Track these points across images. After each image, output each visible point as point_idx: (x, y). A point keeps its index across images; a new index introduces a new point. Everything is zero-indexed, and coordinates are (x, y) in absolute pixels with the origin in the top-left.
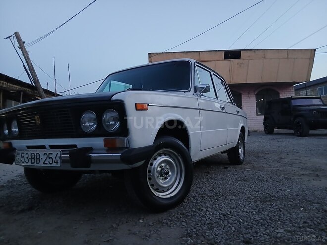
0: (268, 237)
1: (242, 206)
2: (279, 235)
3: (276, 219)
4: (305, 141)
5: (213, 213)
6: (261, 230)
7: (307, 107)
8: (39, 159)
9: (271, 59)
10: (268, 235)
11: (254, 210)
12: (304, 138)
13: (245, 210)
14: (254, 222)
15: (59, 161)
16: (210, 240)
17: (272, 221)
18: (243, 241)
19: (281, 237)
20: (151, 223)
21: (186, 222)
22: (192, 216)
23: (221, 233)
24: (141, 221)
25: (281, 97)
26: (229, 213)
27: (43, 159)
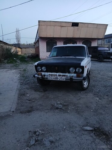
4: (102, 64)
9: (90, 28)
15: (65, 79)
20: (84, 93)
25: (92, 46)
27: (59, 79)
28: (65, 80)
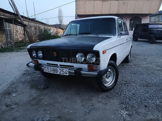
0: (153, 105)
1: (139, 89)
2: (158, 104)
3: (155, 96)
5: (129, 93)
6: (150, 101)
7: (156, 29)
8: (57, 71)
10: (153, 104)
11: (145, 91)
12: (153, 44)
13: (141, 91)
14: (146, 98)
15: (68, 73)
16: (131, 106)
17: (153, 97)
18: (144, 106)
19: (158, 105)
20: (104, 97)
21: (119, 97)
22: (121, 94)
23: (135, 103)
24: (100, 96)
25: (142, 23)
26: (135, 93)
27: (59, 71)
28: (68, 75)
